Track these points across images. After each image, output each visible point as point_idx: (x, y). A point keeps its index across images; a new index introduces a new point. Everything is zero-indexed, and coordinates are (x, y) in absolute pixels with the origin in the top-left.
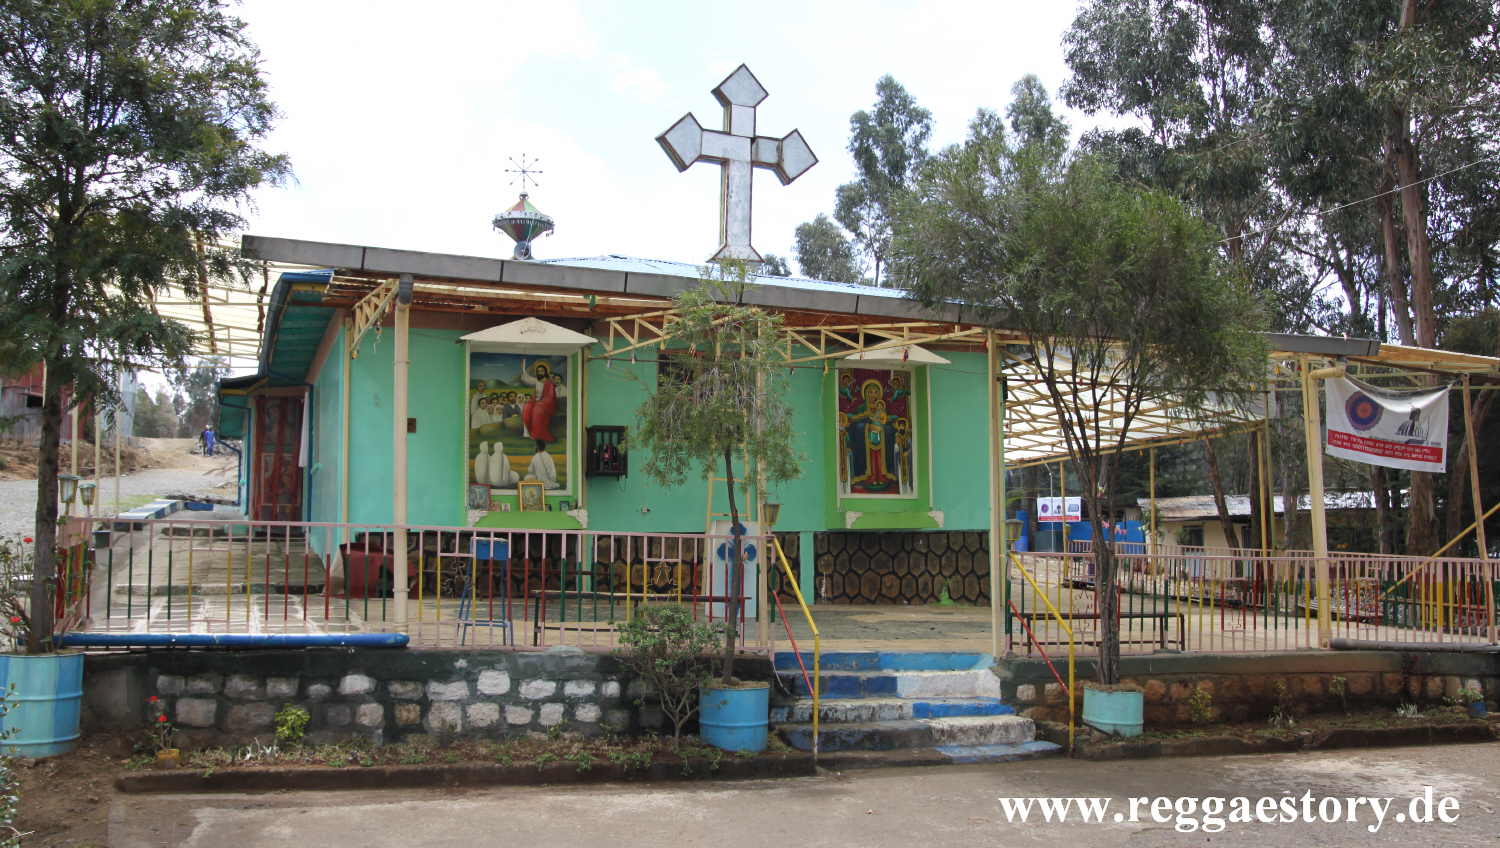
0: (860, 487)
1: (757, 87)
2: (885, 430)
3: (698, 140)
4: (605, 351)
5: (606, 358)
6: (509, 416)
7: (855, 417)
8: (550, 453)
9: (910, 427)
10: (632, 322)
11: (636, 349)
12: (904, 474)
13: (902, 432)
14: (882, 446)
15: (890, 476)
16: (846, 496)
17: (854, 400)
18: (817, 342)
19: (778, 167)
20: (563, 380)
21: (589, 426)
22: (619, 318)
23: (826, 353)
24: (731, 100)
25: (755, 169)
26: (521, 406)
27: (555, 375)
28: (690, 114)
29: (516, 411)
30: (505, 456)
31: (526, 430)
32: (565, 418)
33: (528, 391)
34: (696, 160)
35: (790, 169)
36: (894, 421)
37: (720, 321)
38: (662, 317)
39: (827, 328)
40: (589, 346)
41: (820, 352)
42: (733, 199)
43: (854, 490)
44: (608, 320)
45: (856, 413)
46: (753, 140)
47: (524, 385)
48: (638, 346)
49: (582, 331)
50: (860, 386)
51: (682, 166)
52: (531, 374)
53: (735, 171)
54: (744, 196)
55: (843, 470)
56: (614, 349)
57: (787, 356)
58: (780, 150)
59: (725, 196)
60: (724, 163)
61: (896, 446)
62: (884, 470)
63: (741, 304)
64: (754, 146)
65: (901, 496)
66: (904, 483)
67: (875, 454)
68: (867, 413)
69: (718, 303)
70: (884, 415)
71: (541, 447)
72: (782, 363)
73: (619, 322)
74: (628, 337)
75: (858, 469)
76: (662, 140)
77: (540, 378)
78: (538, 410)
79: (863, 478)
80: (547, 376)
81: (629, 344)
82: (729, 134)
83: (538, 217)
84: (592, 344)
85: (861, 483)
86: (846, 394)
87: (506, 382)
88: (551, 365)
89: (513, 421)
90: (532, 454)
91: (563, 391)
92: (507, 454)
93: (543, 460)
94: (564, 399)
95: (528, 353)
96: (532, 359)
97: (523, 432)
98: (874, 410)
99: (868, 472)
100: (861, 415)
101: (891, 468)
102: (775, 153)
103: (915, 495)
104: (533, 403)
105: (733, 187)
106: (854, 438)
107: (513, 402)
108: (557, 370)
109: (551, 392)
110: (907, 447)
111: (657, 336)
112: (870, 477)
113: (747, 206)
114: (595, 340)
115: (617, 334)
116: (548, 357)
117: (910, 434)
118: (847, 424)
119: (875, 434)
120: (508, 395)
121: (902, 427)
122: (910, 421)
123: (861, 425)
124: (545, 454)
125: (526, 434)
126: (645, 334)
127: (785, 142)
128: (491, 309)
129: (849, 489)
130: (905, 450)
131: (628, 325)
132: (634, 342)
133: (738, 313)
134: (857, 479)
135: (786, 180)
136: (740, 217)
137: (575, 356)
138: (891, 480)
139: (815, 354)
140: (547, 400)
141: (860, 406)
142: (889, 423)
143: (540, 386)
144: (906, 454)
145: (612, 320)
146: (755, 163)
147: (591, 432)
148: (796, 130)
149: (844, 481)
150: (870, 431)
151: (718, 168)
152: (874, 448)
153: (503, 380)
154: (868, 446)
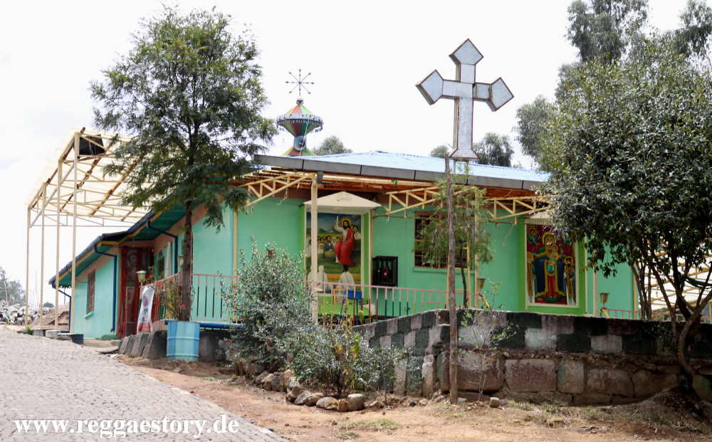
0: (541, 299)
1: (476, 52)
2: (558, 264)
3: (441, 87)
4: (386, 212)
5: (386, 216)
6: (328, 250)
7: (538, 255)
8: (351, 273)
9: (574, 262)
10: (405, 195)
11: (407, 210)
12: (570, 292)
13: (569, 265)
14: (556, 274)
15: (561, 293)
16: (531, 304)
17: (538, 244)
18: (511, 208)
19: (489, 101)
20: (359, 228)
21: (374, 257)
22: (396, 192)
23: (516, 212)
24: (461, 61)
25: (475, 102)
26: (334, 245)
27: (354, 226)
28: (436, 71)
29: (332, 247)
30: (325, 274)
31: (337, 259)
32: (360, 252)
33: (338, 235)
34: (440, 98)
35: (496, 101)
36: (564, 258)
37: (457, 193)
38: (423, 192)
39: (517, 198)
40: (375, 209)
41: (513, 213)
42: (462, 122)
43: (537, 301)
44: (387, 193)
45: (538, 252)
46: (474, 85)
47: (336, 232)
48: (408, 208)
49: (371, 199)
50: (541, 236)
51: (431, 102)
52: (340, 225)
53: (463, 103)
54: (468, 119)
55: (530, 288)
56: (392, 210)
57: (494, 216)
58: (490, 91)
59: (457, 119)
60: (457, 99)
61: (565, 274)
62: (557, 290)
63: (467, 185)
64: (475, 88)
65: (568, 306)
66: (570, 298)
67: (551, 279)
68: (546, 253)
69: (456, 184)
70: (556, 254)
71: (346, 269)
72: (491, 220)
73: (395, 195)
74: (402, 203)
75: (540, 288)
76: (420, 87)
77: (345, 228)
78: (343, 247)
79: (542, 293)
80: (349, 226)
81: (402, 207)
82: (459, 82)
83: (312, 118)
84: (378, 208)
85: (542, 297)
86: (532, 241)
87: (326, 229)
88: (352, 221)
89: (329, 253)
90: (341, 273)
91: (359, 236)
92: (327, 272)
93: (346, 278)
94: (360, 241)
95: (340, 213)
96: (342, 216)
97: (335, 260)
98: (550, 251)
99: (546, 290)
100: (542, 254)
101: (561, 288)
102: (487, 93)
103: (577, 305)
104: (341, 243)
105: (461, 114)
106: (537, 269)
107: (329, 242)
108: (356, 223)
109: (352, 236)
110: (572, 275)
111: (419, 202)
112: (547, 294)
113: (470, 126)
114: (379, 205)
115: (394, 202)
116: (350, 216)
117: (574, 267)
118: (532, 259)
119: (551, 266)
120: (327, 238)
121: (569, 263)
122: (574, 258)
123: (542, 260)
124: (348, 273)
125: (337, 261)
126: (412, 201)
127: (493, 86)
128: (325, 186)
129: (533, 301)
130: (570, 277)
131: (402, 197)
132: (406, 206)
133: (465, 189)
134: (539, 294)
135: (495, 109)
136: (465, 132)
137: (366, 215)
138: (561, 296)
139: (510, 214)
140: (350, 241)
141: (542, 248)
142: (561, 260)
143: (345, 233)
144: (571, 279)
145: (391, 194)
146: (474, 99)
147: (376, 260)
148: (500, 78)
149: (530, 294)
150: (547, 264)
151: (452, 102)
152: (550, 275)
153: (323, 228)
154: (546, 273)
